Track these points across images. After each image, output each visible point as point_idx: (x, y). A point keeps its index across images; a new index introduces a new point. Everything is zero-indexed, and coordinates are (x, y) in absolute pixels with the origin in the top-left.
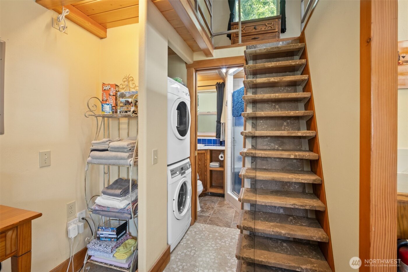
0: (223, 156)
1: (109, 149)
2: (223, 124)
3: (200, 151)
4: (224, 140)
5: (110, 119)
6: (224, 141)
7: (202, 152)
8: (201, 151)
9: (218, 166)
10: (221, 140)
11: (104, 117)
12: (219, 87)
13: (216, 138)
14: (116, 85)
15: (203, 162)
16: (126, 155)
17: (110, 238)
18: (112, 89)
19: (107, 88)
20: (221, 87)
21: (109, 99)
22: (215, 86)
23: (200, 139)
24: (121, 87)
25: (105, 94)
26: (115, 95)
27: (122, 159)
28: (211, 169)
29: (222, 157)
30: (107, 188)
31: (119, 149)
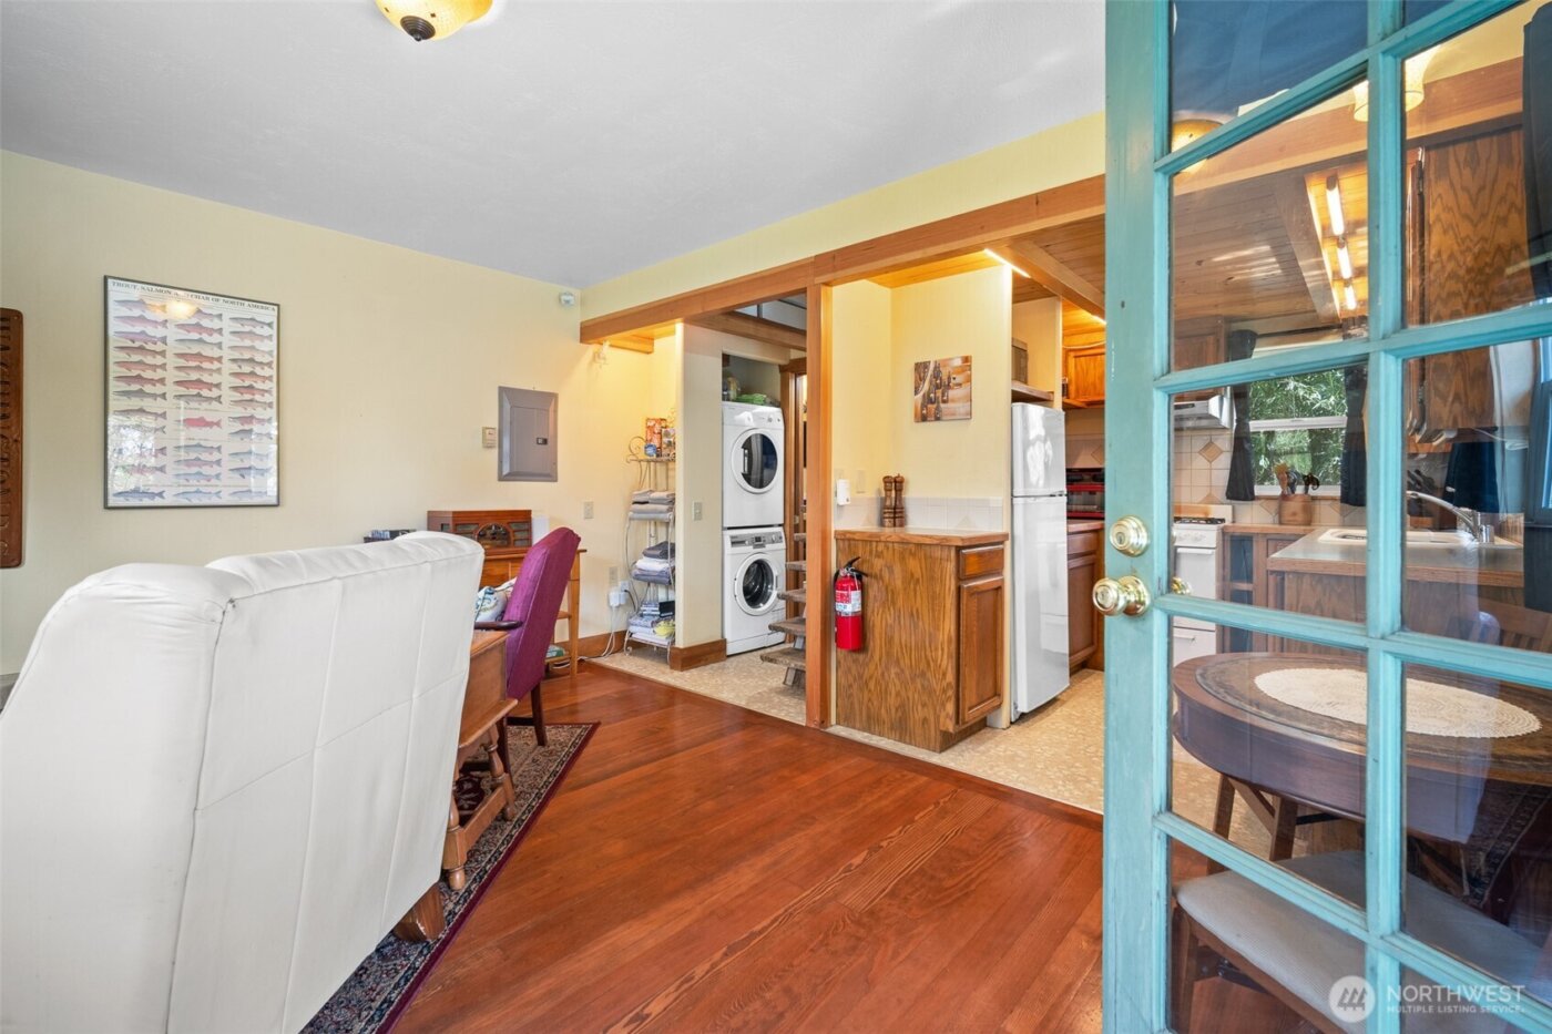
1: (649, 501)
5: (658, 464)
11: (648, 461)
14: (662, 420)
16: (665, 507)
18: (657, 425)
19: (651, 424)
21: (653, 438)
24: (669, 420)
25: (647, 432)
26: (660, 433)
27: (661, 512)
30: (649, 549)
31: (658, 501)
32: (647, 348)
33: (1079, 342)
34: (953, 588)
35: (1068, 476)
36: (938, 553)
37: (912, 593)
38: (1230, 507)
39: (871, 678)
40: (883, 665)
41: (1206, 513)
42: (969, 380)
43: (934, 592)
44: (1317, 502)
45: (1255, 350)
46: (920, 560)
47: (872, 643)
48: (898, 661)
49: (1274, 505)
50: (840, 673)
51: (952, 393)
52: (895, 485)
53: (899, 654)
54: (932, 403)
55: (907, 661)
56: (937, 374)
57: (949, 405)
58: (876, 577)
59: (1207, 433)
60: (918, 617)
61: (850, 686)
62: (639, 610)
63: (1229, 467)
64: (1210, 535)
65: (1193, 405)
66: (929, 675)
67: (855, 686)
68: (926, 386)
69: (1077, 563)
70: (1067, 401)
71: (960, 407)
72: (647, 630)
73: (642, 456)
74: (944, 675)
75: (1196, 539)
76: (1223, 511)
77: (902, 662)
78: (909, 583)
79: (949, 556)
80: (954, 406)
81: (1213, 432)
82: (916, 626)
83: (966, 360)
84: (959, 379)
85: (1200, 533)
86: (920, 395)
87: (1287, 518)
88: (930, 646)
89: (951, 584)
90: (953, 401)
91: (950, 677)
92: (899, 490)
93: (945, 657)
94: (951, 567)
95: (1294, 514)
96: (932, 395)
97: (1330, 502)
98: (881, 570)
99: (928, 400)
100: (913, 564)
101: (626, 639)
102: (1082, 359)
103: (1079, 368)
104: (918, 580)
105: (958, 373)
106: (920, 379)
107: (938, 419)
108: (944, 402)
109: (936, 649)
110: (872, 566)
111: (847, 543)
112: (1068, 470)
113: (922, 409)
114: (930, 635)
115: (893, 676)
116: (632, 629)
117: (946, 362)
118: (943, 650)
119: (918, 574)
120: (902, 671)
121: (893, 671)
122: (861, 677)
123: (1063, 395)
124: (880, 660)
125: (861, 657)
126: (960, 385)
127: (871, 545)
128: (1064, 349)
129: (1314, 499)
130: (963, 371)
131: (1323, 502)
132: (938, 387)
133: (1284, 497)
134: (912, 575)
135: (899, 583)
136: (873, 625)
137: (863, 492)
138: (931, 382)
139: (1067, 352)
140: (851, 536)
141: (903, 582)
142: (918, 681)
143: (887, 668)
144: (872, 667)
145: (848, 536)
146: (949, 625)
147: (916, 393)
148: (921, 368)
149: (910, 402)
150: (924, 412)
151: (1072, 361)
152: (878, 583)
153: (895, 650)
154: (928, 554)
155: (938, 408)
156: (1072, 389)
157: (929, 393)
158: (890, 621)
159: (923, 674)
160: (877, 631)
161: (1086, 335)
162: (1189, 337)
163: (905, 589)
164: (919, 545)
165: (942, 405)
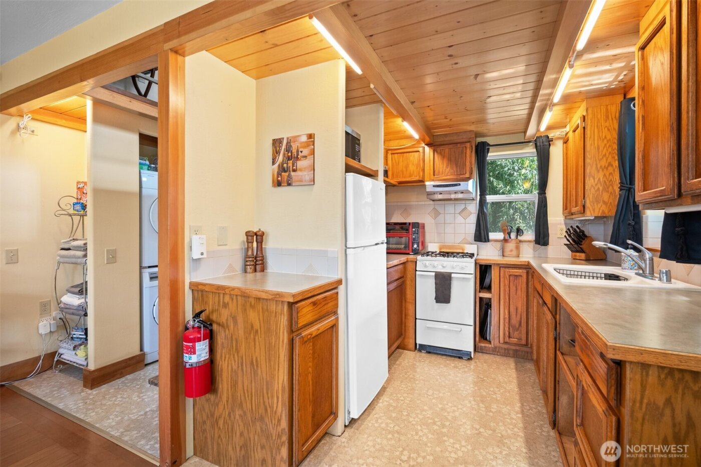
1: (71, 248)
16: (82, 254)
17: (80, 338)
18: (86, 187)
19: (81, 185)
21: (83, 197)
25: (79, 192)
27: (79, 258)
30: (72, 287)
31: (77, 248)
32: (82, 126)
33: (394, 145)
34: (286, 341)
35: (387, 227)
36: (273, 307)
37: (252, 343)
38: (476, 246)
39: (220, 417)
40: (230, 406)
41: (463, 250)
42: (313, 153)
43: (270, 344)
44: (521, 243)
45: (489, 154)
46: (259, 312)
47: (220, 386)
48: (241, 404)
49: (499, 245)
50: (196, 411)
51: (300, 164)
52: (257, 237)
53: (243, 398)
54: (285, 172)
55: (249, 406)
56: (288, 149)
57: (298, 173)
58: (223, 326)
59: (464, 202)
60: (257, 366)
61: (204, 422)
62: (70, 334)
63: (475, 222)
64: (469, 266)
65: (460, 185)
66: (266, 420)
67: (208, 423)
68: (280, 158)
69: (393, 286)
70: (386, 179)
71: (306, 175)
72: (70, 352)
73: (72, 211)
74: (279, 421)
75: (462, 268)
76: (471, 248)
77: (244, 405)
78: (250, 333)
79: (282, 310)
80: (302, 174)
81: (467, 202)
82: (255, 373)
83: (311, 136)
84: (306, 152)
85: (464, 264)
86: (276, 165)
87: (506, 253)
88: (268, 394)
89: (284, 337)
90: (301, 170)
91: (284, 424)
92: (260, 242)
93: (280, 404)
94: (284, 321)
95: (511, 251)
96: (285, 165)
97: (527, 243)
98: (227, 320)
99: (282, 169)
100: (253, 316)
101: (56, 359)
102: (396, 155)
103: (394, 161)
104: (257, 331)
105: (304, 147)
106: (276, 152)
107: (289, 184)
108: (294, 171)
109: (272, 397)
110: (220, 315)
111: (200, 293)
112: (387, 224)
113: (278, 177)
114: (267, 382)
115: (237, 416)
116: (61, 351)
117: (296, 138)
118: (278, 398)
119: (257, 326)
120: (245, 413)
121: (238, 412)
122: (212, 415)
123: (384, 176)
124: (227, 401)
125: (211, 397)
126: (305, 157)
127: (219, 297)
128: (385, 149)
129: (520, 241)
130: (308, 146)
131: (524, 243)
132: (289, 159)
133: (505, 240)
134: (252, 327)
135: (241, 332)
136: (222, 370)
137: (226, 245)
138: (284, 154)
139: (387, 151)
140: (203, 288)
141: (244, 333)
142: (258, 424)
143: (233, 411)
144: (221, 407)
145: (200, 287)
146: (282, 377)
147: (273, 163)
148: (277, 143)
149: (269, 171)
150: (280, 179)
151: (390, 156)
152: (225, 331)
153: (240, 392)
154: (265, 307)
155: (289, 176)
156: (390, 173)
157: (283, 164)
158: (235, 367)
159: (262, 419)
160: (225, 375)
161: (397, 141)
162: (457, 143)
163: (247, 338)
164: (258, 299)
165: (293, 174)
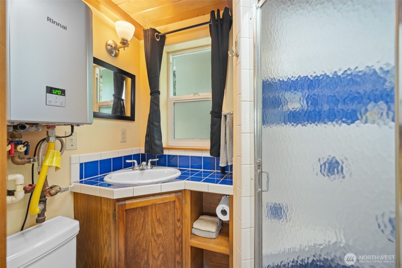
0: (227, 209)
2: (225, 116)
3: (160, 197)
4: (229, 164)
6: (232, 166)
7: (167, 198)
8: (164, 196)
9: (214, 236)
10: (222, 164)
12: (217, 26)
13: (211, 155)
15: (171, 227)
20: (221, 25)
22: (208, 25)
23: (174, 156)
28: (196, 243)
29: (224, 212)
